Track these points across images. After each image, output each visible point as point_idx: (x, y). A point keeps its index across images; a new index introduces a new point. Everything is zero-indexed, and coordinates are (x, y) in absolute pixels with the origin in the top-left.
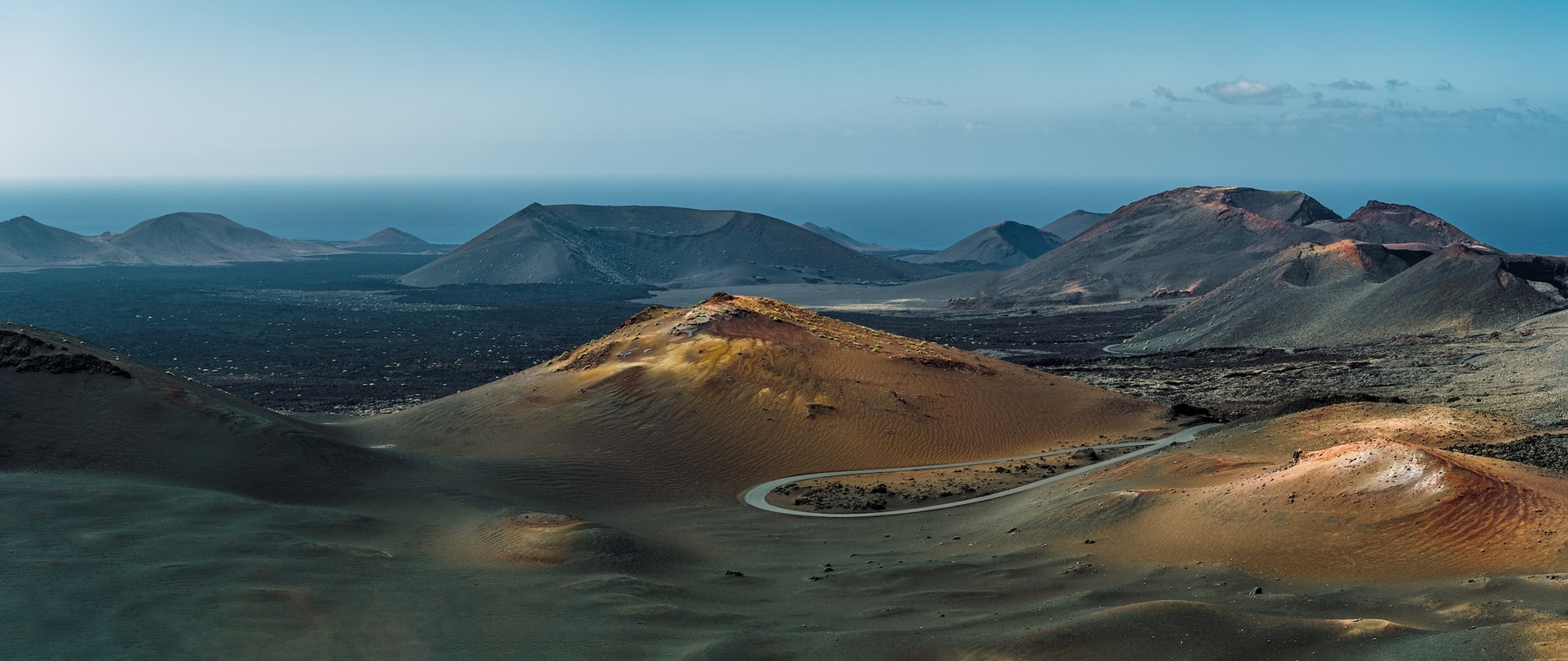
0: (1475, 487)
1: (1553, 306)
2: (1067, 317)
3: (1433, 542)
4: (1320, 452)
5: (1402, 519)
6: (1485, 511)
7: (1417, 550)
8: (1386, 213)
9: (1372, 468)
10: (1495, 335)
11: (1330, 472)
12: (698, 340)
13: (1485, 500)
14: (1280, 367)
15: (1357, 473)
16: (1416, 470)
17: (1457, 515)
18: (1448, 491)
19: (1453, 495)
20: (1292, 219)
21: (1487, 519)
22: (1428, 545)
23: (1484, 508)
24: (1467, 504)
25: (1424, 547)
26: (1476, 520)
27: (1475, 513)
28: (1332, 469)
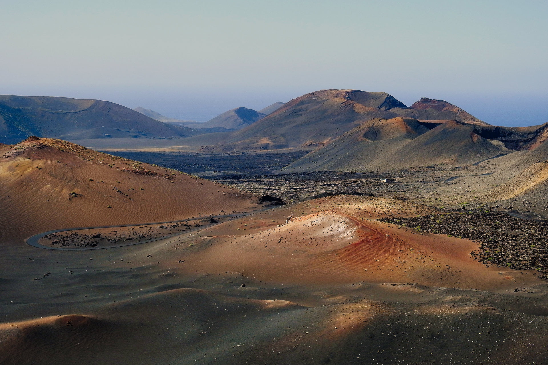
0: (370, 237)
1: (500, 153)
2: (260, 156)
3: (342, 264)
4: (299, 217)
5: (330, 252)
6: (372, 250)
7: (333, 268)
8: (430, 104)
9: (321, 226)
10: (466, 167)
11: (302, 227)
12: (17, 160)
13: (374, 244)
14: (350, 181)
15: (314, 228)
16: (343, 227)
17: (357, 251)
18: (356, 239)
19: (358, 241)
20: (380, 107)
21: (372, 254)
22: (340, 265)
23: (372, 248)
24: (364, 246)
25: (337, 267)
26: (366, 254)
27: (366, 250)
28: (302, 226)
